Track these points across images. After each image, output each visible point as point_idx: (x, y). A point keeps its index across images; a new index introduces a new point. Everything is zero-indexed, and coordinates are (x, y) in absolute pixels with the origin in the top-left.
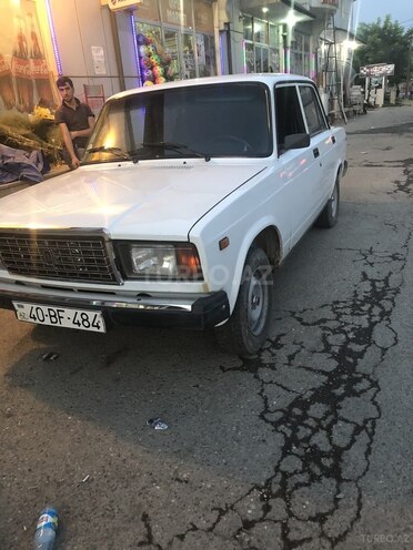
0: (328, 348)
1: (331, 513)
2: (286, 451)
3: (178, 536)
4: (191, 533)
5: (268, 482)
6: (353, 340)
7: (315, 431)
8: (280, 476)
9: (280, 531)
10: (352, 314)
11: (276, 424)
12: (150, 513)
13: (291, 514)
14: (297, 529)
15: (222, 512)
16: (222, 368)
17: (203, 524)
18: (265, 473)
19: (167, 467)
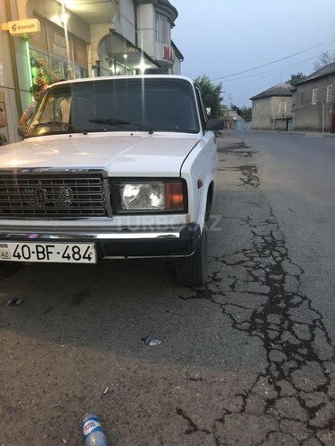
0: (256, 279)
1: (328, 383)
2: (269, 349)
3: (218, 420)
4: (228, 416)
5: (268, 369)
7: (281, 332)
8: (273, 367)
9: (298, 403)
10: (260, 257)
11: (249, 330)
12: (182, 407)
13: (299, 390)
14: (309, 399)
15: (245, 397)
16: (181, 298)
17: (232, 408)
18: (262, 365)
19: (177, 372)
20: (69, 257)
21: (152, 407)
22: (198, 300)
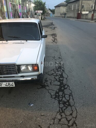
0: (56, 79)
1: (72, 113)
2: (59, 104)
3: (48, 127)
4: (50, 125)
5: (59, 110)
6: (60, 77)
7: (62, 98)
8: (61, 109)
9: (66, 119)
10: (57, 71)
11: (55, 98)
12: (40, 124)
13: (66, 115)
14: (68, 118)
15: (54, 119)
16: (38, 88)
17: (52, 123)
18: (58, 109)
19: (38, 113)
20: (7, 86)
21: (33, 125)
22: (42, 89)
